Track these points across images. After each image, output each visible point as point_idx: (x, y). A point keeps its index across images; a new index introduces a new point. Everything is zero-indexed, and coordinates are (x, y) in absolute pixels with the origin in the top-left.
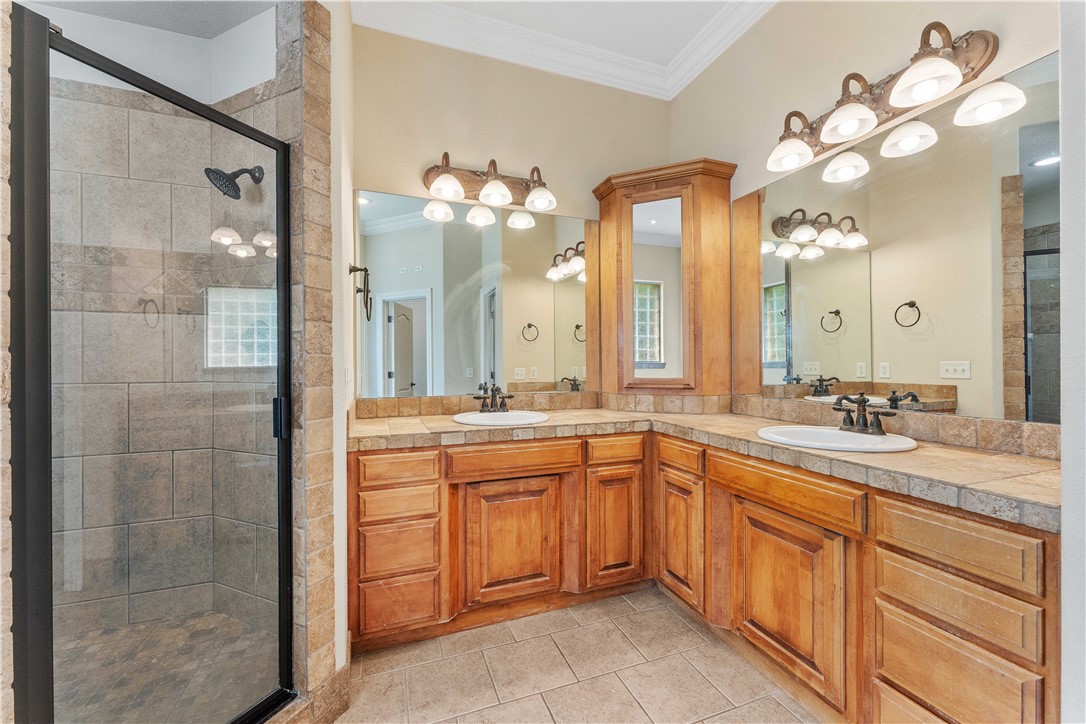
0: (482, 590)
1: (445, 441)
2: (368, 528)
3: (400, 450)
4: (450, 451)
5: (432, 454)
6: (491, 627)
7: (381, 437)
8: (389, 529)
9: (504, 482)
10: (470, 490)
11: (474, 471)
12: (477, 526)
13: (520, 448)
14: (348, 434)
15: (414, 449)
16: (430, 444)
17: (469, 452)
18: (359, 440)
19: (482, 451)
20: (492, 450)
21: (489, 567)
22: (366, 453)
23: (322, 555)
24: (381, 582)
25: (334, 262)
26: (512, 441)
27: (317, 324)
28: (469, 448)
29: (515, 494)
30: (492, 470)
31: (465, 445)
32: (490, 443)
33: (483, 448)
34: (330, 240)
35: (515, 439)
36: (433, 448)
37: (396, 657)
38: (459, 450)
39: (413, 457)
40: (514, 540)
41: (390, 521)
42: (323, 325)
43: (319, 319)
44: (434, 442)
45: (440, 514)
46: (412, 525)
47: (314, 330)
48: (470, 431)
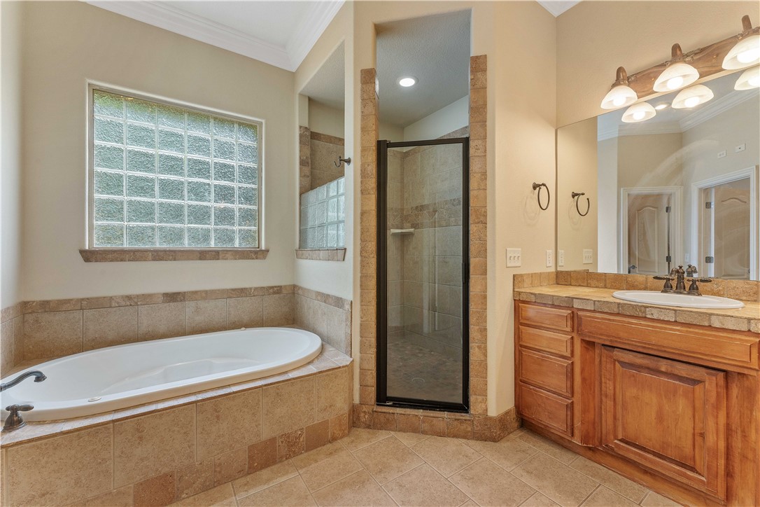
0: (616, 441)
1: (576, 305)
2: (524, 349)
3: (545, 305)
4: (580, 313)
5: (566, 312)
6: (629, 482)
7: (532, 294)
8: (536, 355)
9: (642, 355)
10: (605, 351)
11: (601, 334)
12: (611, 383)
13: (653, 327)
14: (514, 289)
15: (553, 306)
16: (565, 304)
17: (598, 318)
18: (520, 293)
19: (609, 320)
20: (619, 321)
21: (623, 425)
22: (524, 302)
23: (479, 347)
24: (532, 387)
25: (488, 191)
26: (645, 318)
27: (477, 225)
28: (598, 315)
29: (657, 372)
30: (620, 338)
31: (594, 311)
32: (618, 314)
33: (612, 317)
34: (486, 179)
35: (648, 316)
36: (568, 308)
37: (542, 444)
38: (588, 314)
39: (552, 311)
40: (654, 415)
41: (539, 351)
42: (481, 225)
43: (478, 223)
44: (568, 303)
45: (573, 359)
46: (551, 359)
47: (475, 229)
48: (598, 301)
